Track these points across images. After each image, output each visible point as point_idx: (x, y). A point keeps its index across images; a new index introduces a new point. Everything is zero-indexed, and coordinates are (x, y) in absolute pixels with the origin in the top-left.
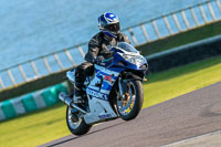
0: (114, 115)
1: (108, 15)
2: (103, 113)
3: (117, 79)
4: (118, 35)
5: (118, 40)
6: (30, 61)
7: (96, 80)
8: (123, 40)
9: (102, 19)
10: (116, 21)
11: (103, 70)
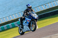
0: (30, 30)
1: (29, 5)
2: (27, 30)
3: (30, 21)
4: (31, 10)
5: (31, 11)
6: (19, 13)
7: (25, 21)
8: (32, 11)
9: (27, 6)
10: (31, 6)
11: (27, 19)
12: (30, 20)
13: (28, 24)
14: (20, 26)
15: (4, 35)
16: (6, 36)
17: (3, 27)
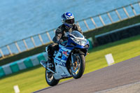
0: (69, 75)
1: (67, 14)
3: (70, 54)
5: (73, 29)
11: (63, 48)
12: (70, 51)
13: (65, 62)
14: (48, 64)
15: (31, 79)
16: (37, 82)
17: (30, 60)
